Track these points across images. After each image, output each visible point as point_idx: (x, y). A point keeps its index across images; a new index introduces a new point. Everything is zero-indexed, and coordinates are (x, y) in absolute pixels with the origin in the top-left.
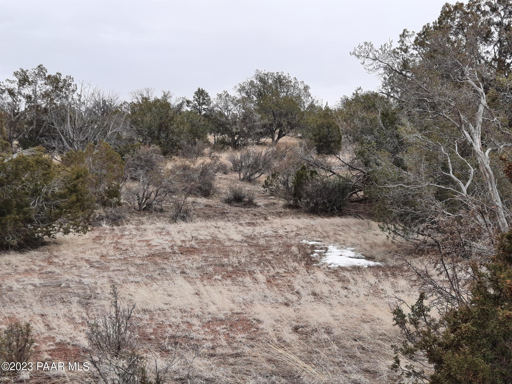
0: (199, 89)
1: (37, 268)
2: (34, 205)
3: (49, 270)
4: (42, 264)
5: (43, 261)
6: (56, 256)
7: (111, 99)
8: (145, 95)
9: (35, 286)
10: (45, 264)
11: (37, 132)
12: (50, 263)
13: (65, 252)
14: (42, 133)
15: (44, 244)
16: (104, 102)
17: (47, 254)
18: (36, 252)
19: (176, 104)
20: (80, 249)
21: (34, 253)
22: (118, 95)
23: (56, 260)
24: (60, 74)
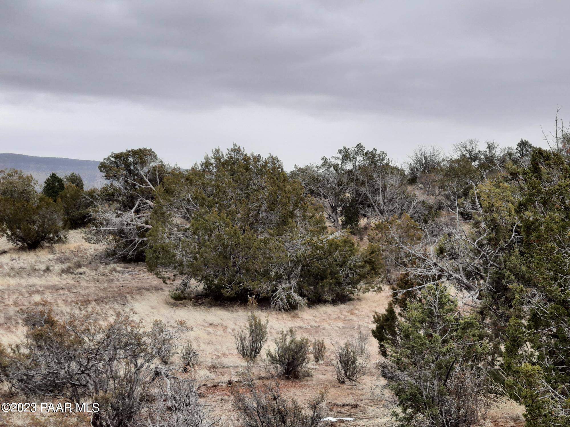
0: (522, 141)
1: (343, 317)
2: (342, 272)
3: (350, 318)
4: (346, 314)
5: (348, 312)
6: (357, 309)
7: (433, 155)
8: (469, 147)
9: (339, 327)
10: (349, 314)
11: (357, 201)
12: (352, 314)
13: (363, 306)
14: (361, 201)
15: (351, 300)
16: (426, 158)
17: (352, 307)
18: (344, 306)
19: (501, 155)
20: (375, 305)
21: (342, 306)
22: (440, 151)
23: (356, 312)
24: (376, 150)
